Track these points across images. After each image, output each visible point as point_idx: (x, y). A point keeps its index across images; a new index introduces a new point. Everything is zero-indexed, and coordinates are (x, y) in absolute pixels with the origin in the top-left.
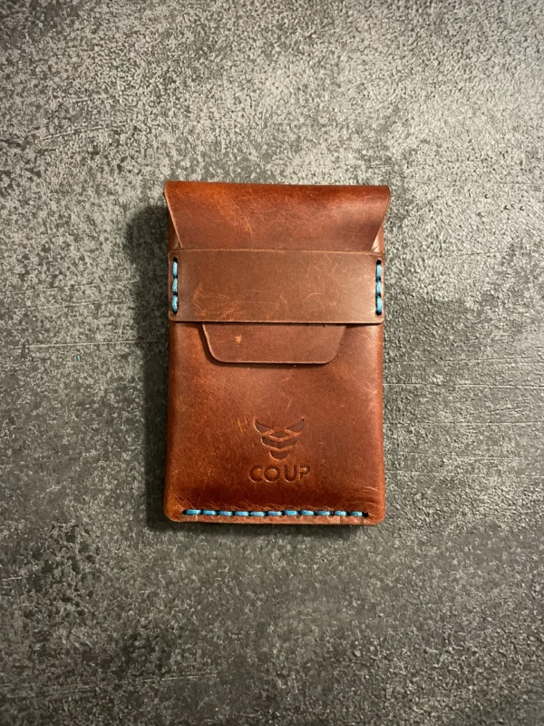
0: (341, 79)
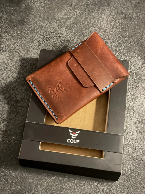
0: (137, 100)
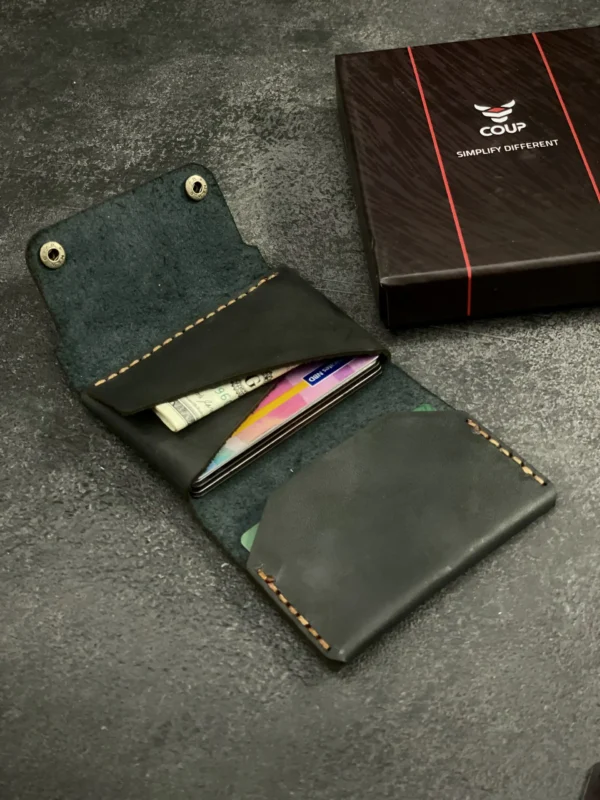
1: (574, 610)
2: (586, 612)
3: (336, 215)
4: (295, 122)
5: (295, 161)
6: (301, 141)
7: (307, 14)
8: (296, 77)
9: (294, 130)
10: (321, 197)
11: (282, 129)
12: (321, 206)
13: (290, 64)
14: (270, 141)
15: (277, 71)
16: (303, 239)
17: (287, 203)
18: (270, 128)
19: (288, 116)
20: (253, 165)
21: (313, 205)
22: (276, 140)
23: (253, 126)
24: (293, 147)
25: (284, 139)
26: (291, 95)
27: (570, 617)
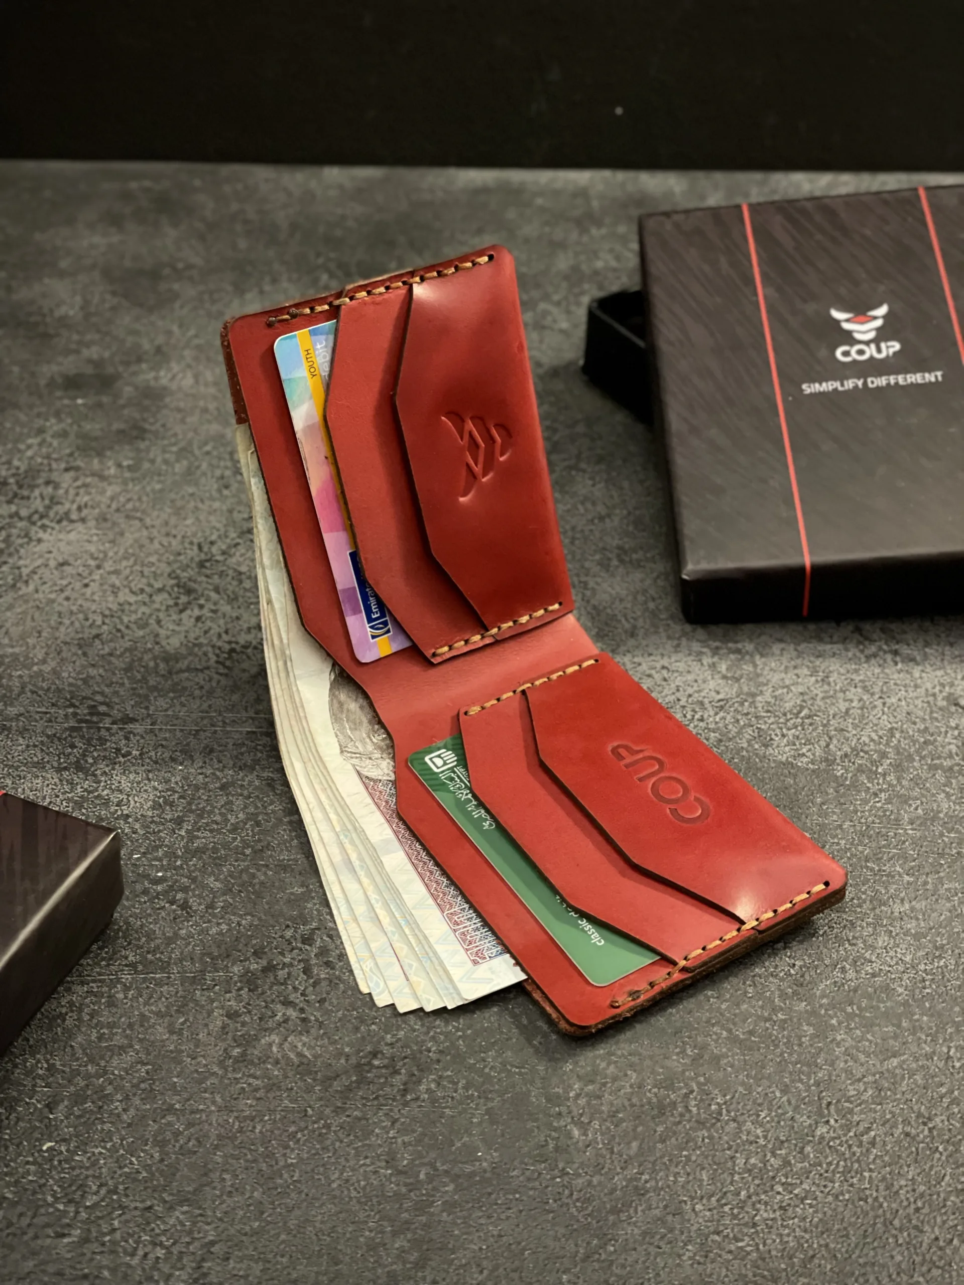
1: (585, 1134)
2: (602, 1134)
3: (159, 622)
4: (78, 499)
5: (86, 552)
6: (92, 523)
7: (77, 352)
8: (72, 437)
9: (79, 509)
10: (132, 599)
11: (61, 509)
12: (135, 612)
13: (60, 420)
14: (44, 527)
15: (41, 431)
16: (113, 659)
17: (80, 612)
18: (41, 509)
19: (67, 492)
20: (21, 562)
21: (123, 611)
22: (53, 525)
23: (13, 508)
24: (79, 532)
25: (65, 523)
26: (68, 462)
27: (580, 1144)
